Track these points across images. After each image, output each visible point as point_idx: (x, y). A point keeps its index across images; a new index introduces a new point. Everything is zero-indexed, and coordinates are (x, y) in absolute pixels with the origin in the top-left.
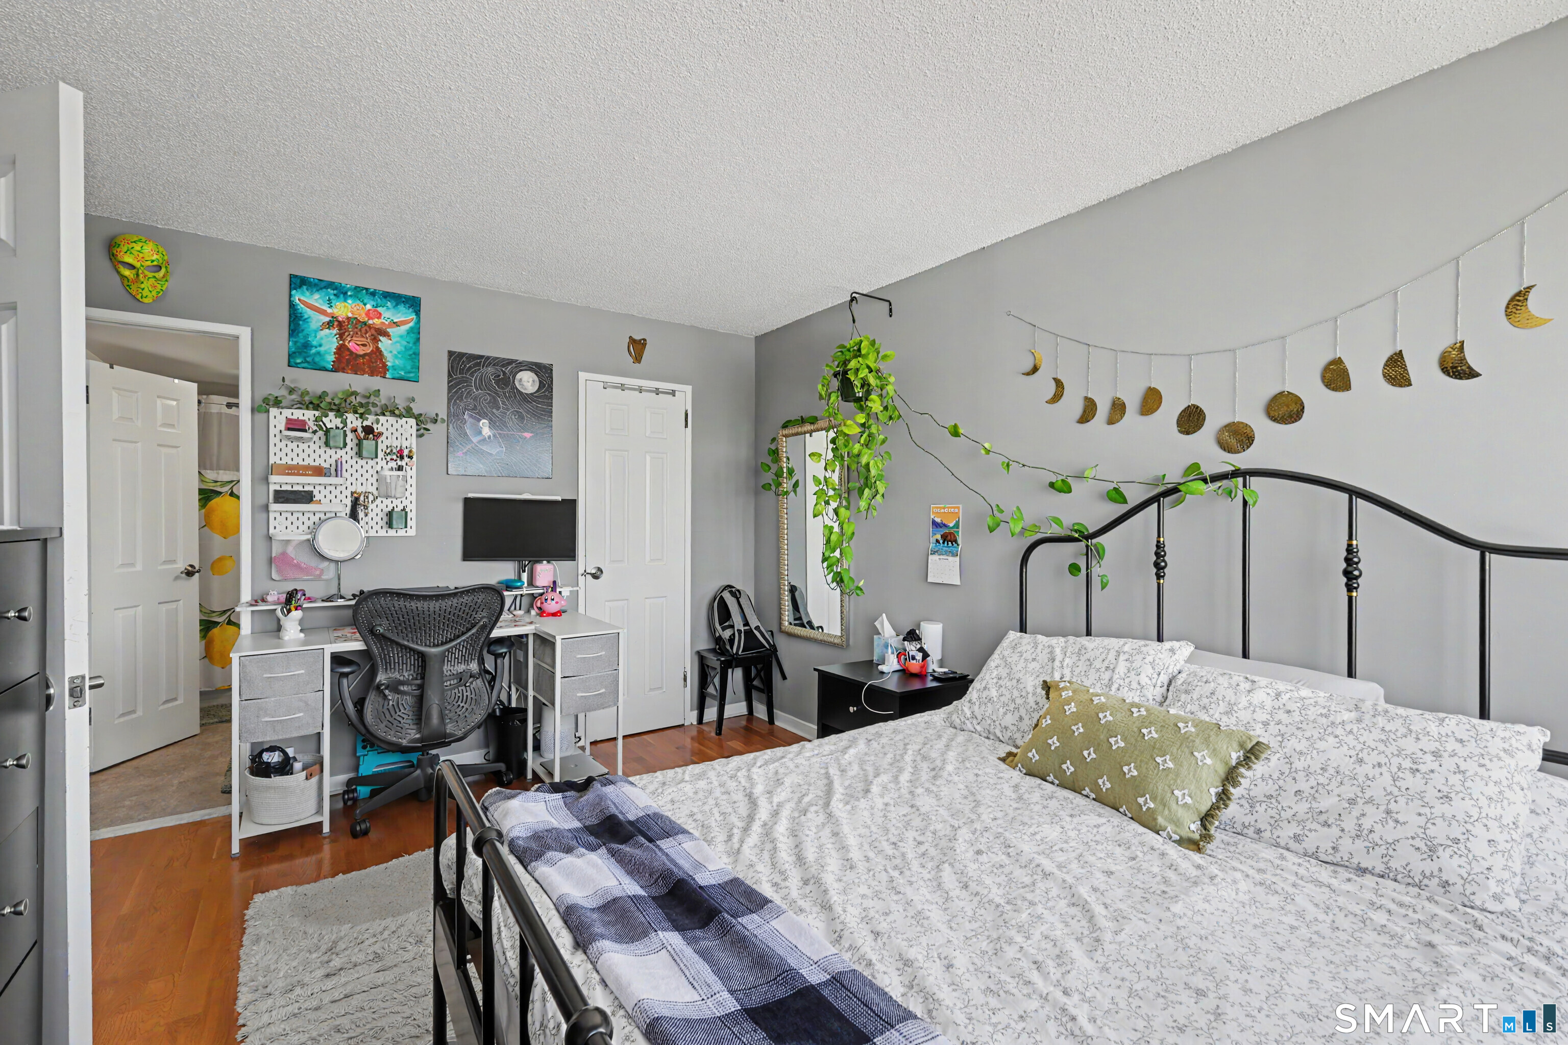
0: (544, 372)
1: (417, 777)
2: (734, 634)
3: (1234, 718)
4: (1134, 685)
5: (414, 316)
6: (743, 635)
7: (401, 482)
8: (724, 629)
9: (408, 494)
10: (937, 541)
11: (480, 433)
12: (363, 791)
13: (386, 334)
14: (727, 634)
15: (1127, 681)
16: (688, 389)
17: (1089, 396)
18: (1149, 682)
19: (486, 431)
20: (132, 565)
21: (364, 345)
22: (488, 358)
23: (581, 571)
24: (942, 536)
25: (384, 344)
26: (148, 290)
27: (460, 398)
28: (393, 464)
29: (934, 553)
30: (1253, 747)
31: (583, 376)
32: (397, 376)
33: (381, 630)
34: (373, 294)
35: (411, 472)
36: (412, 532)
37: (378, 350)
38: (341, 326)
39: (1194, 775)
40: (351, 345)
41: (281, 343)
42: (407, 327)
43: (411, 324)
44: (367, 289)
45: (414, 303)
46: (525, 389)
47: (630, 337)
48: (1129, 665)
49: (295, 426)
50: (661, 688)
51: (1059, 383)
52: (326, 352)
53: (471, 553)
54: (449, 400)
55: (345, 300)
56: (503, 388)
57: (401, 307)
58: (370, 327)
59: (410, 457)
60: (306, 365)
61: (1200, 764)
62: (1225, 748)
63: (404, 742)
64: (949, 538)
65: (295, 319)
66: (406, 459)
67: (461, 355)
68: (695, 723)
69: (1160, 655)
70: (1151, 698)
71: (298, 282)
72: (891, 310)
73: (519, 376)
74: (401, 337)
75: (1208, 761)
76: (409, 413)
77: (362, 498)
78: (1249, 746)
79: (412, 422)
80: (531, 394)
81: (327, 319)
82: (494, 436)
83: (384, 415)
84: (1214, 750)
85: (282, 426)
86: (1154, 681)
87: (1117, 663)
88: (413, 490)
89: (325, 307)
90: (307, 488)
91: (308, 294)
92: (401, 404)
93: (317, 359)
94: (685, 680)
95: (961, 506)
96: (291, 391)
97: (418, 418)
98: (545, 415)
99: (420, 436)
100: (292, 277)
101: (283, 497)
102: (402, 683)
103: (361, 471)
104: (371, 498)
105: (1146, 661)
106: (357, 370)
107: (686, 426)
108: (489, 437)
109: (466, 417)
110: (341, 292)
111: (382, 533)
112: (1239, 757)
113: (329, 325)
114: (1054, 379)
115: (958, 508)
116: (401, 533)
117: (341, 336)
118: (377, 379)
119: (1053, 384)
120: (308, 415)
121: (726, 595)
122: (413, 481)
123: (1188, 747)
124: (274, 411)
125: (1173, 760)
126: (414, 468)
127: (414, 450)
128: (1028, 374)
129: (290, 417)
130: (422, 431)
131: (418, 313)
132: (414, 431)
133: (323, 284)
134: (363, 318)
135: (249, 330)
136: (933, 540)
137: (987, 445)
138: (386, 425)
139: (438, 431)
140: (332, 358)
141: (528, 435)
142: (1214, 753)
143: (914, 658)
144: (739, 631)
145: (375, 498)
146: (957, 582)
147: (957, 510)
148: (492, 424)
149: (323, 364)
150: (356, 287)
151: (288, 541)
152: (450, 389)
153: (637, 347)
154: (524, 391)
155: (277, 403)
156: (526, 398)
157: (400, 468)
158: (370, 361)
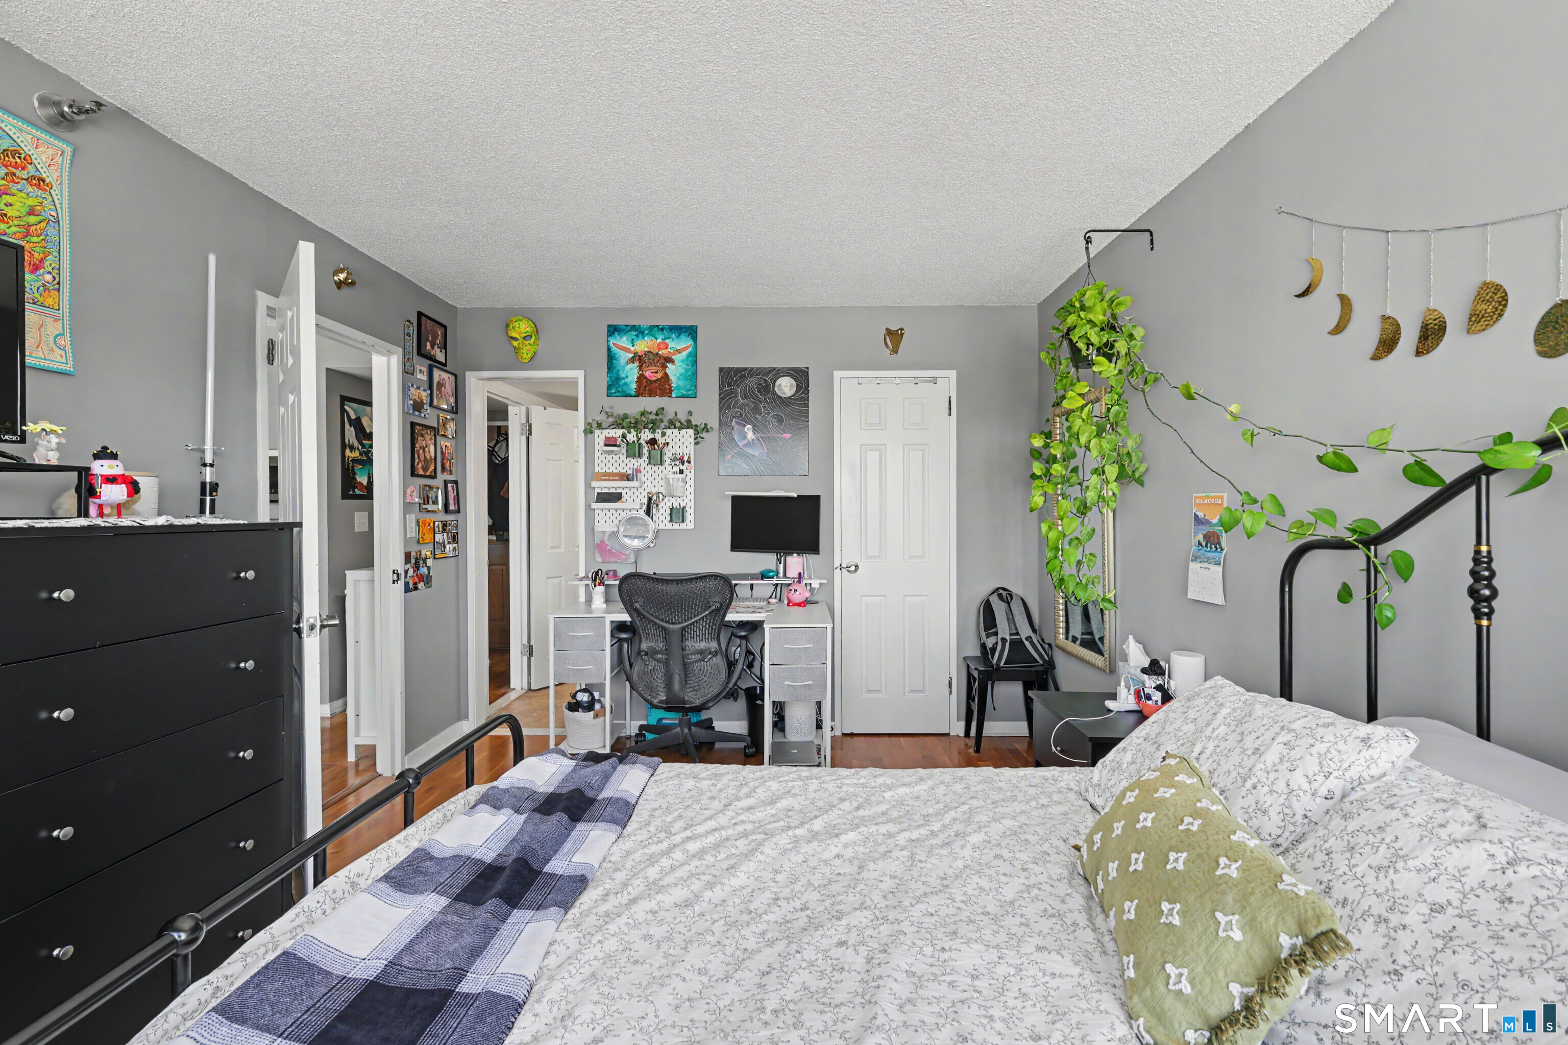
0: (801, 376)
1: (678, 733)
2: (997, 643)
3: (1387, 883)
4: (1281, 786)
5: (691, 342)
6: (1007, 644)
7: (681, 484)
8: (988, 636)
9: (687, 493)
10: (1200, 544)
11: (745, 437)
12: (650, 736)
13: (672, 361)
14: (990, 642)
15: (1272, 776)
16: (953, 374)
17: (1389, 312)
18: (1306, 786)
19: (750, 435)
20: (559, 547)
21: (656, 372)
22: (752, 369)
23: (837, 564)
24: (1205, 537)
25: (671, 369)
26: (526, 354)
27: (729, 408)
28: (677, 469)
29: (1195, 558)
30: (1317, 937)
31: (838, 374)
32: (680, 394)
33: (637, 605)
34: (662, 330)
35: (690, 475)
36: (691, 526)
37: (666, 375)
38: (640, 359)
39: (1207, 950)
40: (647, 374)
41: (603, 379)
42: (685, 353)
43: (690, 350)
44: (657, 326)
45: (691, 332)
46: (784, 393)
47: (887, 329)
48: (1285, 752)
49: (610, 443)
50: (922, 691)
51: (1345, 302)
52: (631, 382)
53: (738, 544)
54: (720, 409)
55: (643, 338)
56: (764, 395)
57: (683, 337)
58: (660, 357)
59: (689, 462)
60: (617, 394)
61: (1222, 934)
62: (1272, 921)
63: (655, 701)
64: (1212, 540)
65: (611, 357)
66: (686, 464)
67: (730, 369)
68: (962, 734)
69: (1341, 746)
70: (1300, 813)
71: (613, 330)
72: (1152, 240)
73: (778, 383)
74: (682, 361)
75: (1237, 935)
76: (689, 425)
77: (655, 497)
78: (1314, 932)
79: (691, 432)
80: (789, 398)
81: (631, 355)
82: (757, 439)
83: (669, 428)
84: (1253, 919)
85: (602, 443)
86: (1315, 785)
87: (1272, 744)
88: (692, 490)
89: (630, 346)
90: (619, 491)
91: (618, 337)
92: (683, 417)
93: (625, 388)
94: (950, 686)
95: (1225, 495)
96: (609, 415)
97: (695, 428)
98: (801, 416)
99: (696, 443)
100: (609, 326)
101: (604, 498)
102: (657, 652)
103: (655, 475)
104: (661, 497)
105: (1314, 751)
106: (651, 394)
107: (950, 414)
108: (753, 440)
109: (733, 423)
110: (639, 331)
111: (669, 526)
112: (1294, 947)
113: (632, 360)
114: (1339, 295)
115: (1222, 498)
116: (683, 526)
117: (640, 367)
118: (665, 399)
119: (1337, 304)
120: (618, 433)
121: (994, 600)
122: (691, 483)
123: (1212, 901)
124: (597, 432)
125: (1183, 914)
126: (692, 471)
127: (692, 457)
128: (1299, 296)
129: (608, 436)
130: (699, 439)
131: (695, 339)
132: (692, 440)
133: (629, 328)
134: (655, 351)
135: (582, 372)
136: (1195, 541)
137: (1234, 408)
138: (672, 437)
139: (711, 439)
140: (634, 386)
141: (788, 436)
142: (1250, 925)
143: (1148, 697)
144: (1004, 640)
145: (664, 497)
146: (1219, 599)
147: (1220, 502)
148: (755, 430)
149: (629, 392)
150: (651, 326)
151: (604, 532)
152: (721, 399)
153: (895, 337)
154: (783, 396)
155: (599, 426)
156: (785, 402)
157: (681, 472)
158: (660, 384)
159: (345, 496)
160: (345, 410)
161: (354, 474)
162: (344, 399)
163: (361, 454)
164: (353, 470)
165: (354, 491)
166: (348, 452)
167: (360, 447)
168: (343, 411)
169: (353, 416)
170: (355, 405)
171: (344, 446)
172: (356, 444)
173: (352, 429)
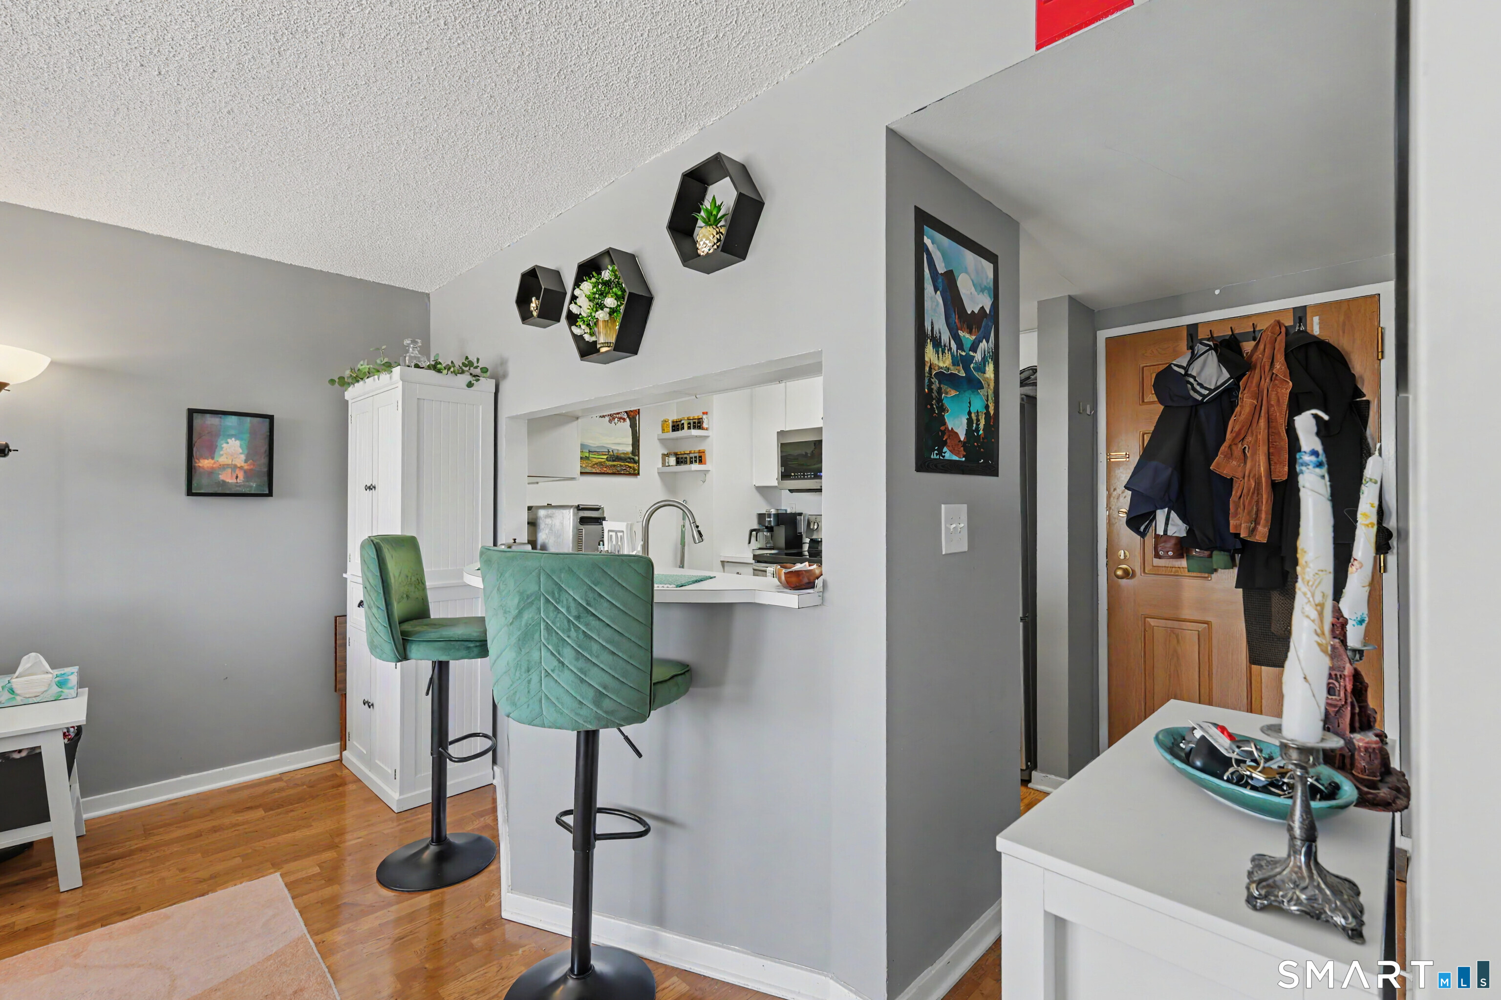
159: (924, 464)
160: (924, 245)
161: (942, 409)
162: (923, 220)
163: (955, 363)
164: (940, 400)
165: (940, 453)
166: (930, 353)
167: (954, 346)
168: (921, 248)
169: (941, 269)
170: (945, 241)
171: (922, 337)
172: (946, 337)
173: (939, 297)
